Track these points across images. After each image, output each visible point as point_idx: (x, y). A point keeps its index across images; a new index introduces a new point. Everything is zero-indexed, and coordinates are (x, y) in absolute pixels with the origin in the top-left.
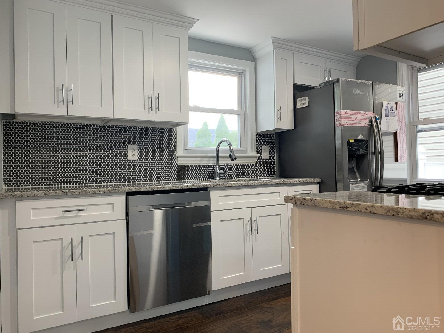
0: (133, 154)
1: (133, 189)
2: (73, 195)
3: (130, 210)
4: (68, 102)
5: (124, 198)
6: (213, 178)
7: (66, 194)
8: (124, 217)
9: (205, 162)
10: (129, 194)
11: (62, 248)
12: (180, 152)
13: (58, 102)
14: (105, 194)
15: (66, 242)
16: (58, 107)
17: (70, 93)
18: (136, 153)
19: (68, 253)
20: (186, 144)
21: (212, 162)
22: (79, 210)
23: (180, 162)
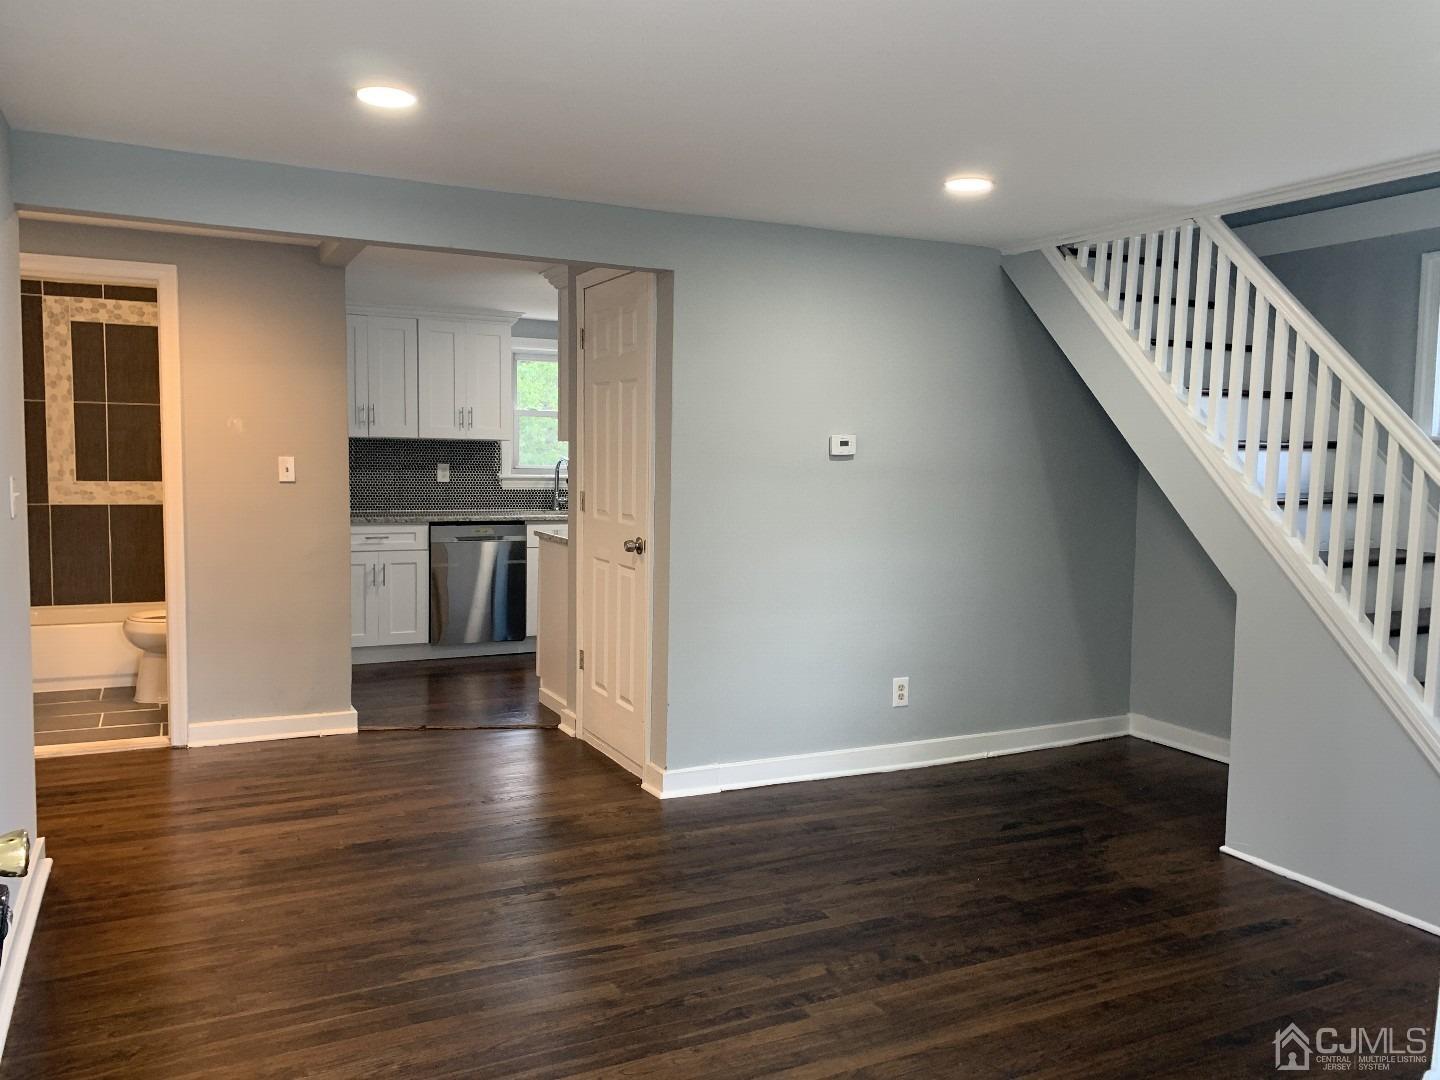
0: (443, 475)
1: (436, 519)
2: (376, 523)
3: (432, 541)
4: (369, 422)
5: (427, 527)
6: (551, 508)
7: (369, 521)
8: (427, 547)
9: (541, 486)
10: (432, 524)
11: (365, 574)
12: (505, 472)
13: (360, 422)
14: (406, 522)
15: (369, 568)
16: (360, 428)
17: (371, 413)
18: (448, 473)
19: (371, 578)
20: (515, 461)
21: (551, 486)
22: (381, 538)
23: (505, 486)
